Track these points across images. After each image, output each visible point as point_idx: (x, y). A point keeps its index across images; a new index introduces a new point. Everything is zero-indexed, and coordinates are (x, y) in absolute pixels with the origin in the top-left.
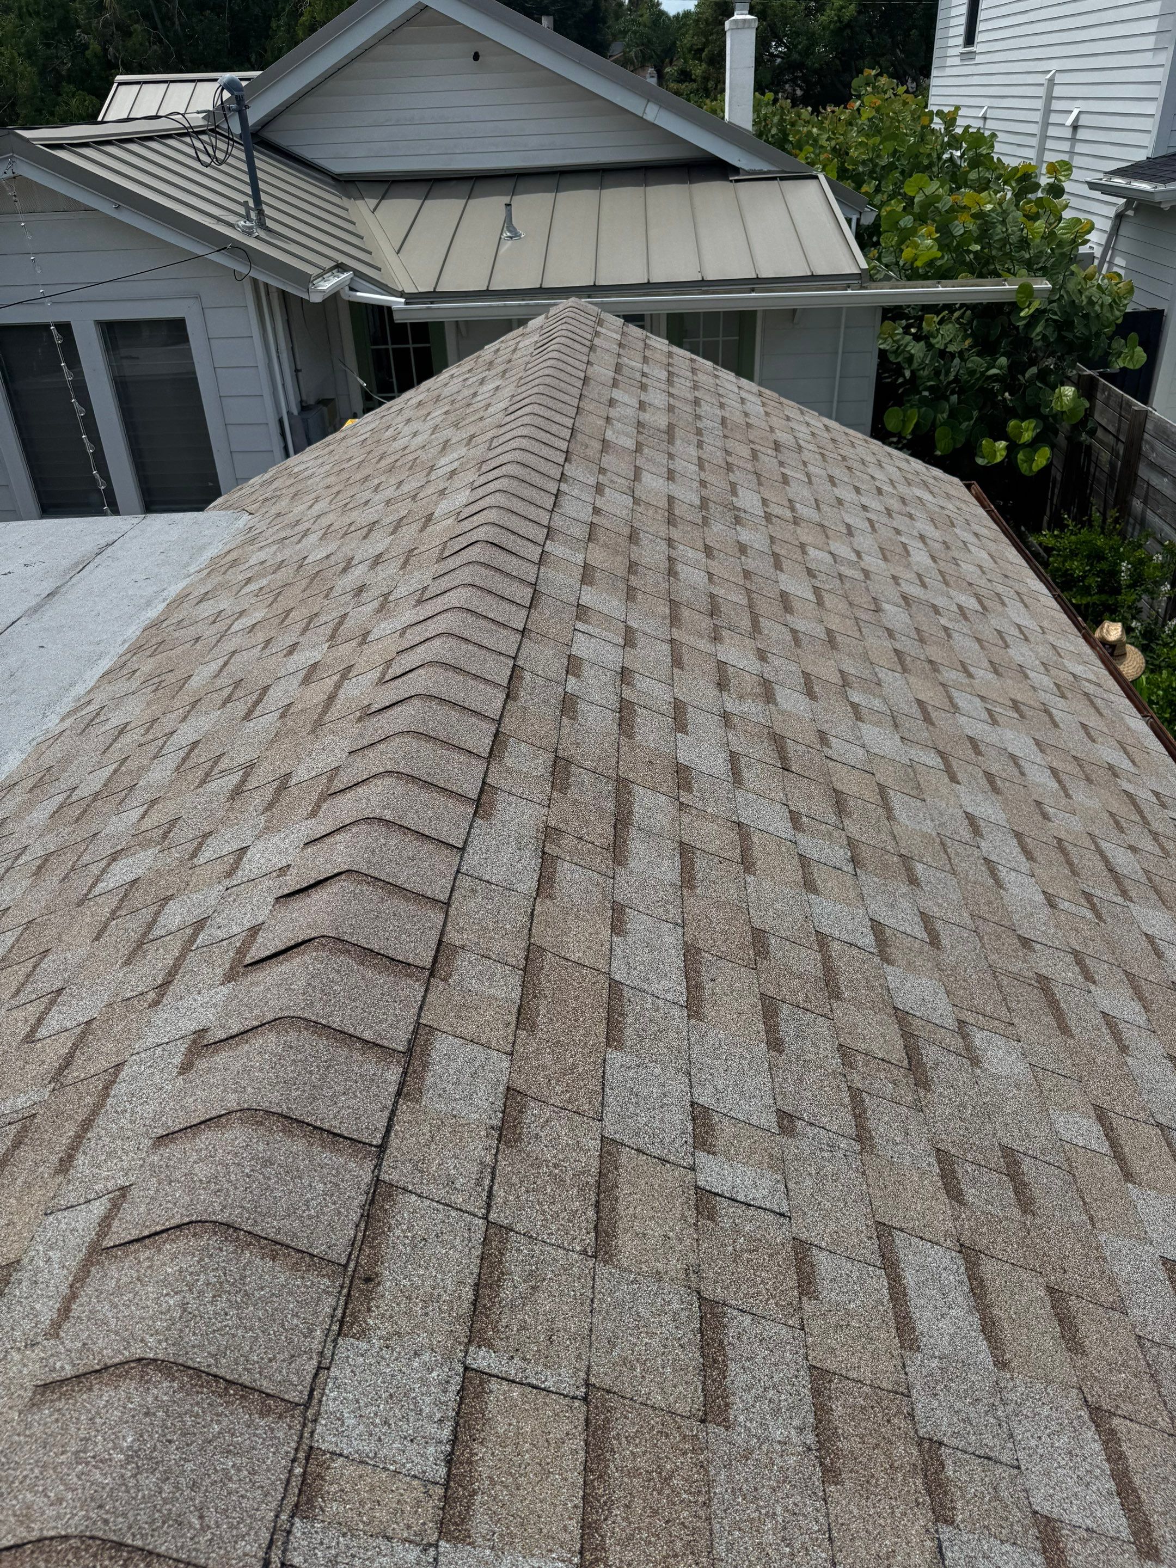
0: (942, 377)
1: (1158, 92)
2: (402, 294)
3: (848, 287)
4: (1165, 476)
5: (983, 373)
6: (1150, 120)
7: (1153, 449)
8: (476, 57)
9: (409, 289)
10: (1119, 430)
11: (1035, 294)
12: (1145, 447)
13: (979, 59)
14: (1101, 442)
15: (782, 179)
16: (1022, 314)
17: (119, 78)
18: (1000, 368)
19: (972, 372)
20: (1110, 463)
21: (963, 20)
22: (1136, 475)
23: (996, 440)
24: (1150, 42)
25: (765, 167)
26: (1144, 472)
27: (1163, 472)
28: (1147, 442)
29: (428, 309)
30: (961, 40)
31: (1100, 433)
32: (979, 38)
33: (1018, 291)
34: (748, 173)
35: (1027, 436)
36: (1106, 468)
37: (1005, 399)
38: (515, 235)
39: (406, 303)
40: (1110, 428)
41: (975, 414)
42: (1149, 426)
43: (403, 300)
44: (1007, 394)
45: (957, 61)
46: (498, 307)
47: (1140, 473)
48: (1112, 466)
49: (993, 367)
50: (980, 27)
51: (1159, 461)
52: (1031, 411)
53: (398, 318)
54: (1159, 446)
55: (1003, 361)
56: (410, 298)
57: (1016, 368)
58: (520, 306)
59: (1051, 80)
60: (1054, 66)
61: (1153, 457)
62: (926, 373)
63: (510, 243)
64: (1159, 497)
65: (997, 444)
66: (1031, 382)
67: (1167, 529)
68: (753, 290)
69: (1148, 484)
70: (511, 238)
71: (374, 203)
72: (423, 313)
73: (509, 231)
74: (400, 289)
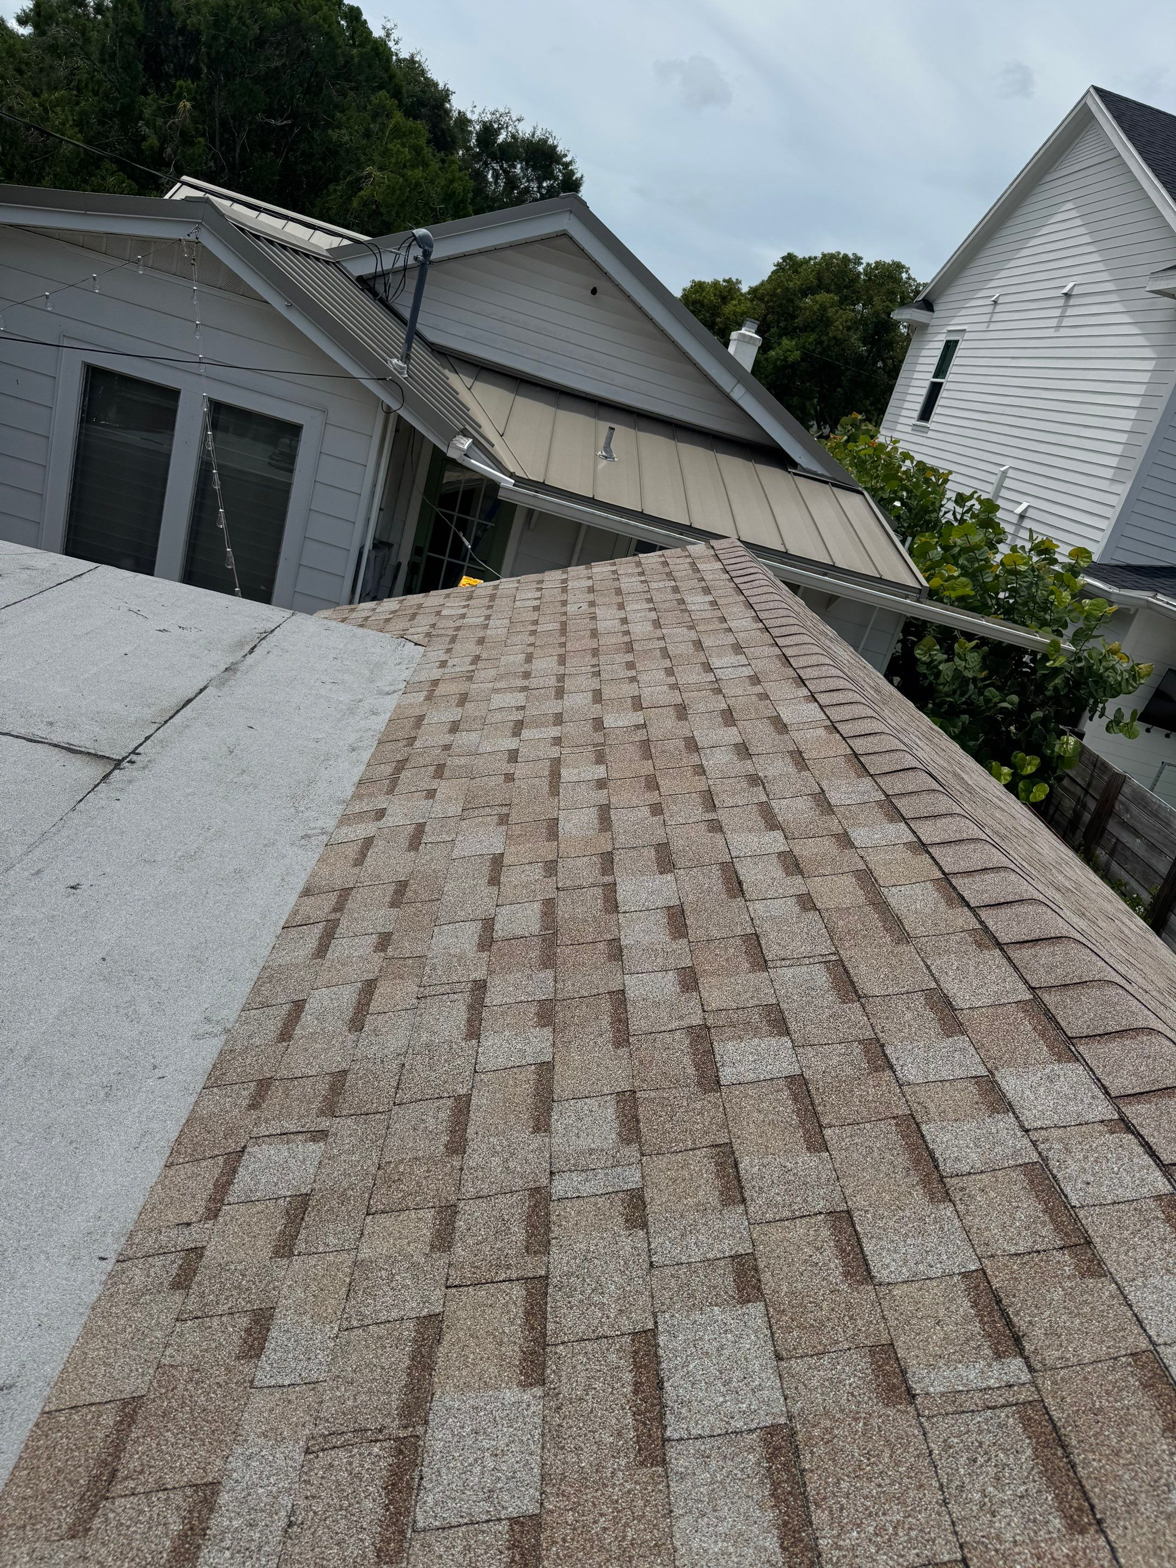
0: (957, 696)
1: (1113, 514)
2: (512, 475)
3: (906, 597)
4: (1138, 837)
5: (996, 704)
6: (1101, 533)
7: (1127, 810)
8: (594, 291)
9: (520, 473)
10: (1089, 785)
11: (1061, 652)
12: (1118, 806)
13: (930, 434)
14: (1065, 789)
15: (834, 485)
16: (1048, 664)
17: (185, 178)
18: (1011, 704)
19: (988, 701)
20: (1074, 810)
21: (921, 400)
22: (1104, 829)
23: (1003, 765)
24: (1109, 473)
25: (820, 470)
26: (1112, 827)
27: (1136, 833)
28: (1121, 803)
29: (534, 496)
30: (916, 415)
31: (1066, 782)
32: (934, 417)
33: (1050, 645)
34: (805, 470)
35: (1030, 770)
36: (1069, 814)
37: (1009, 732)
38: (609, 456)
39: (514, 485)
40: (1079, 780)
41: (982, 737)
42: (1126, 790)
43: (512, 481)
44: (1012, 728)
45: (909, 429)
46: (600, 516)
47: (1108, 827)
48: (1077, 816)
49: (1005, 701)
50: (937, 410)
51: (1132, 822)
52: (1033, 749)
53: (502, 495)
54: (1135, 809)
55: (1015, 698)
56: (521, 481)
57: (1025, 708)
58: (620, 522)
59: (1004, 472)
60: (1009, 463)
61: (1126, 817)
62: (946, 689)
63: (605, 462)
64: (1128, 853)
65: (1003, 768)
66: (1034, 724)
67: (1134, 884)
68: (825, 574)
69: (1117, 839)
70: (606, 458)
71: (469, 381)
72: (525, 498)
73: (606, 451)
74: (512, 471)
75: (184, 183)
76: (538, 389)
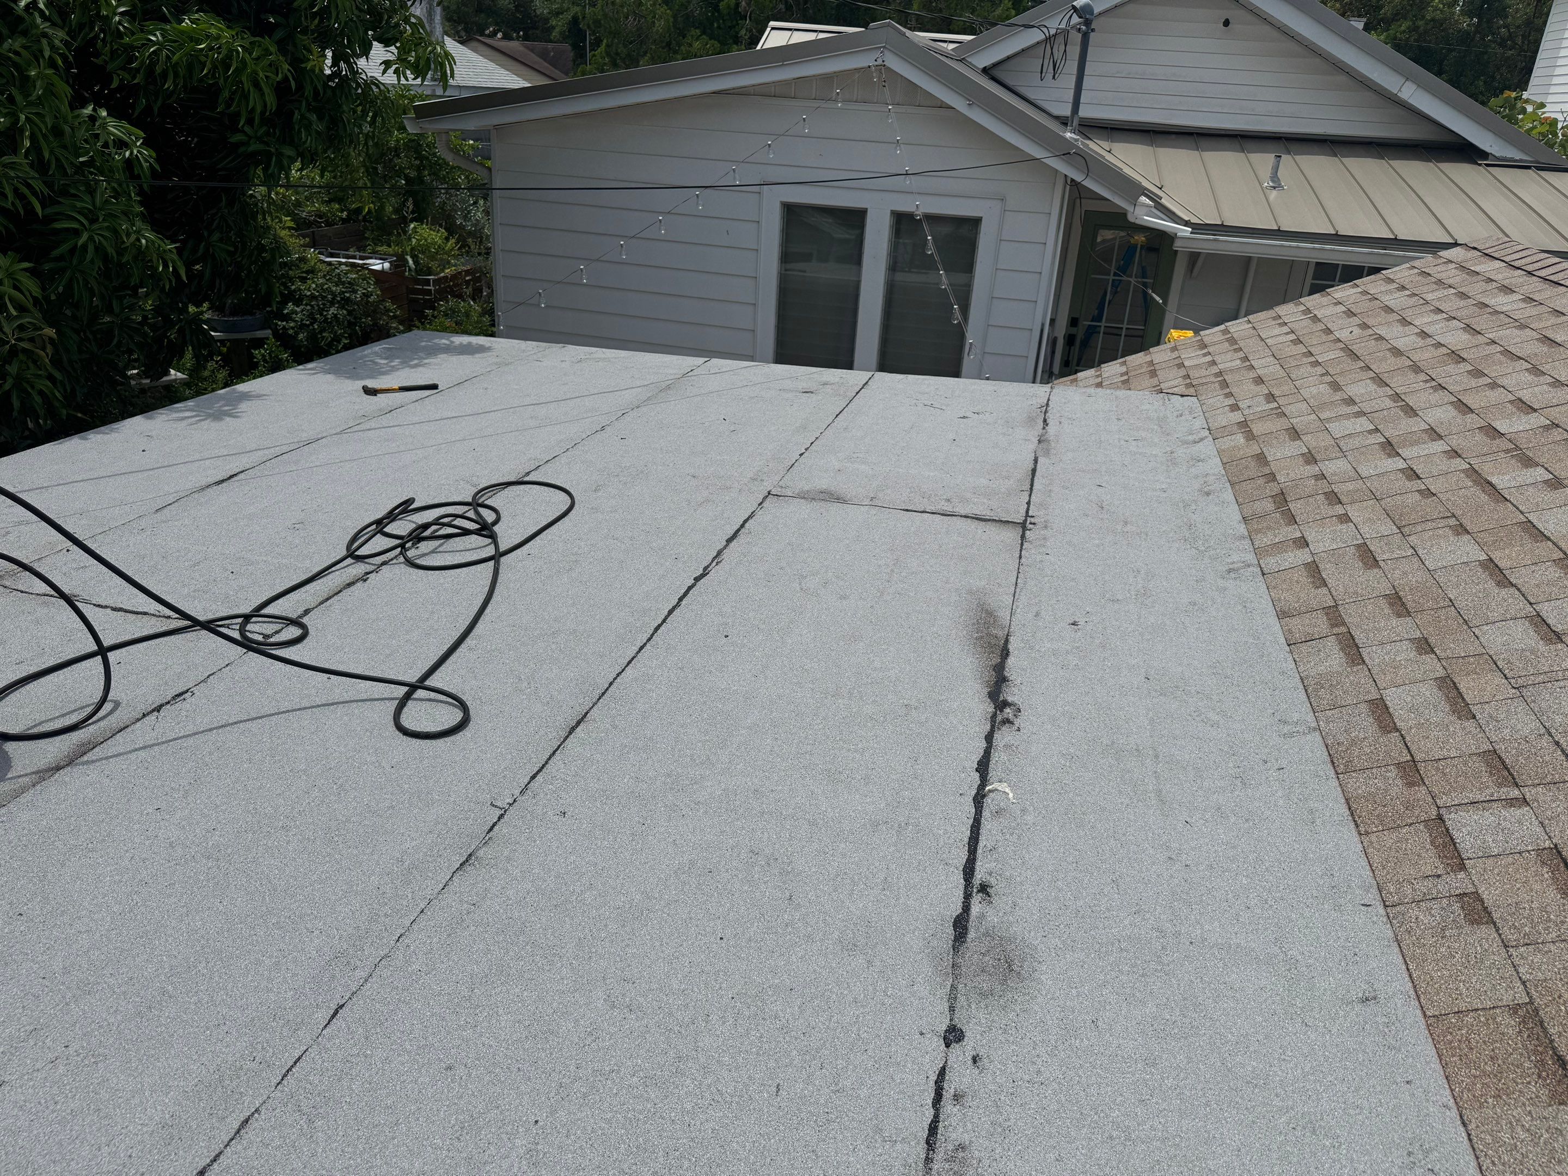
2: (1187, 223)
8: (1226, 23)
9: (1195, 220)
15: (1537, 168)
17: (772, 24)
25: (1516, 155)
29: (1215, 240)
34: (1498, 159)
38: (1277, 185)
39: (1192, 233)
43: (1190, 229)
46: (1290, 247)
53: (1178, 245)
56: (1198, 228)
58: (1314, 249)
63: (1275, 192)
70: (1275, 188)
71: (1106, 145)
72: (1207, 244)
73: (1273, 181)
74: (1187, 219)
75: (773, 29)
76: (1173, 136)
